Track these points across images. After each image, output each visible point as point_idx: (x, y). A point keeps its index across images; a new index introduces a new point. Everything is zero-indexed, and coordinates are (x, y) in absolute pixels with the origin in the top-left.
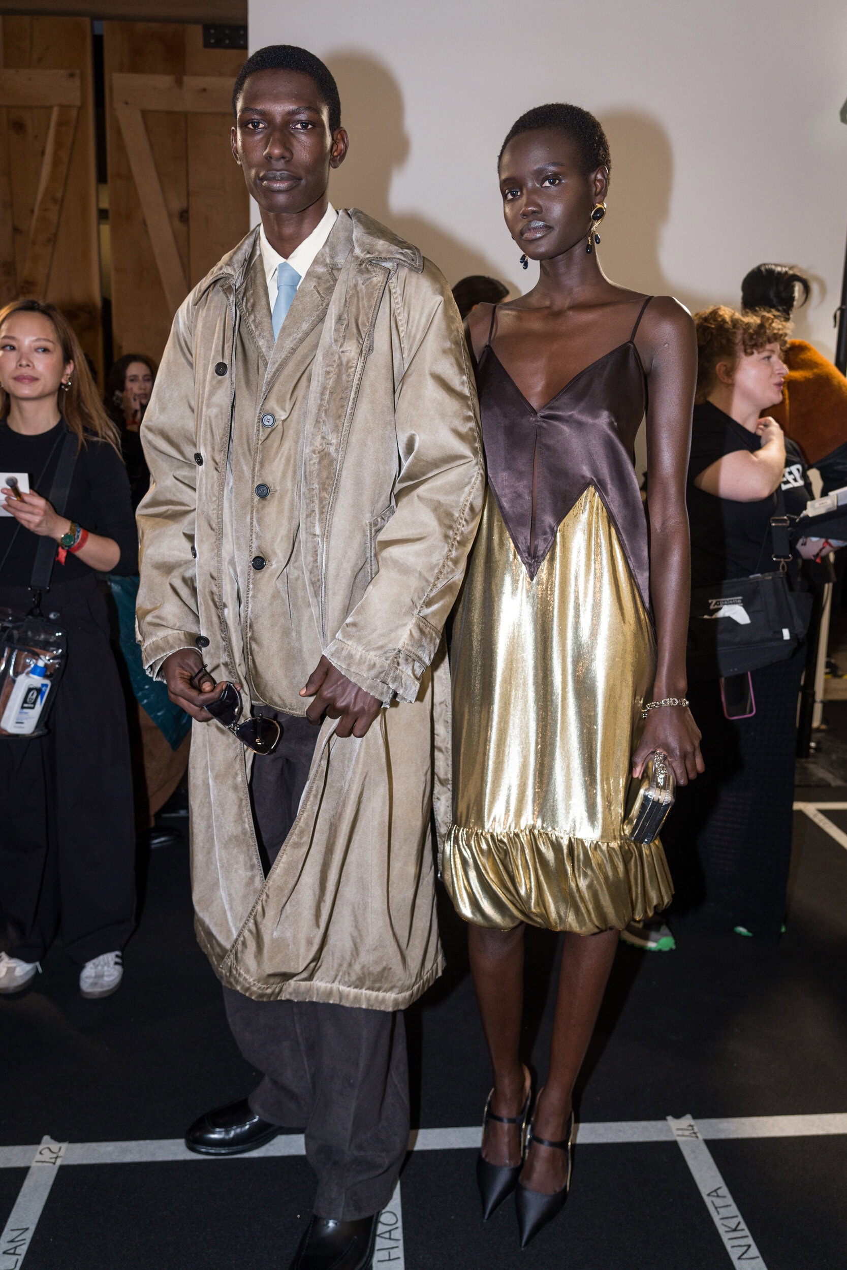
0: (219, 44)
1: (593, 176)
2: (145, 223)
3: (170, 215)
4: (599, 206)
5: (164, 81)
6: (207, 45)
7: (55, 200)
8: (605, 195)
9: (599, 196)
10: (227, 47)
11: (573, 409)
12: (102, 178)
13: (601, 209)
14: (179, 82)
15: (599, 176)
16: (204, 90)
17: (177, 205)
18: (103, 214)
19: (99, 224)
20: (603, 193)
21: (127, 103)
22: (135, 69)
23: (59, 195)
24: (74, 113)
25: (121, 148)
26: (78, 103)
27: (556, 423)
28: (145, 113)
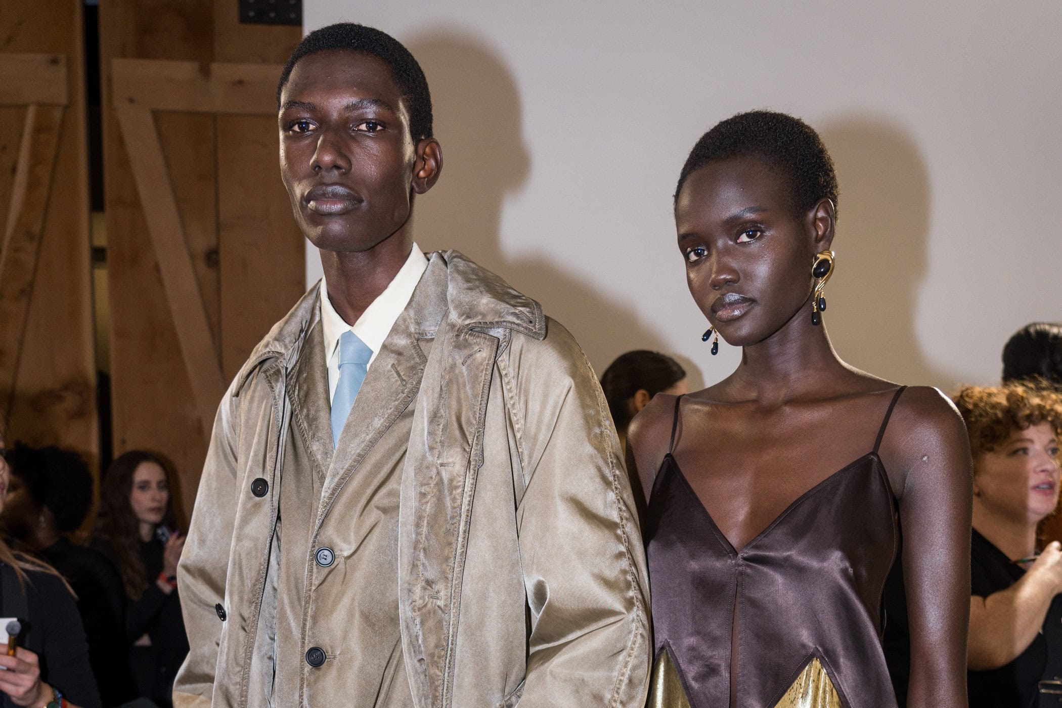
0: (261, 18)
1: (811, 215)
2: (157, 268)
3: (193, 257)
4: (821, 257)
5: (184, 70)
6: (244, 19)
7: (30, 236)
8: (829, 241)
9: (822, 243)
10: (272, 22)
11: (789, 549)
12: (97, 204)
13: (825, 261)
14: (205, 72)
15: (821, 214)
16: (241, 82)
17: (202, 243)
18: (98, 255)
19: (92, 268)
20: (828, 237)
21: (131, 101)
22: (143, 52)
23: (36, 228)
24: (57, 114)
25: (124, 163)
26: (63, 100)
27: (765, 569)
28: (157, 115)
